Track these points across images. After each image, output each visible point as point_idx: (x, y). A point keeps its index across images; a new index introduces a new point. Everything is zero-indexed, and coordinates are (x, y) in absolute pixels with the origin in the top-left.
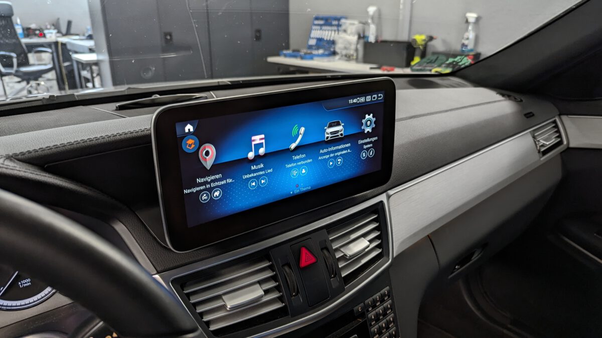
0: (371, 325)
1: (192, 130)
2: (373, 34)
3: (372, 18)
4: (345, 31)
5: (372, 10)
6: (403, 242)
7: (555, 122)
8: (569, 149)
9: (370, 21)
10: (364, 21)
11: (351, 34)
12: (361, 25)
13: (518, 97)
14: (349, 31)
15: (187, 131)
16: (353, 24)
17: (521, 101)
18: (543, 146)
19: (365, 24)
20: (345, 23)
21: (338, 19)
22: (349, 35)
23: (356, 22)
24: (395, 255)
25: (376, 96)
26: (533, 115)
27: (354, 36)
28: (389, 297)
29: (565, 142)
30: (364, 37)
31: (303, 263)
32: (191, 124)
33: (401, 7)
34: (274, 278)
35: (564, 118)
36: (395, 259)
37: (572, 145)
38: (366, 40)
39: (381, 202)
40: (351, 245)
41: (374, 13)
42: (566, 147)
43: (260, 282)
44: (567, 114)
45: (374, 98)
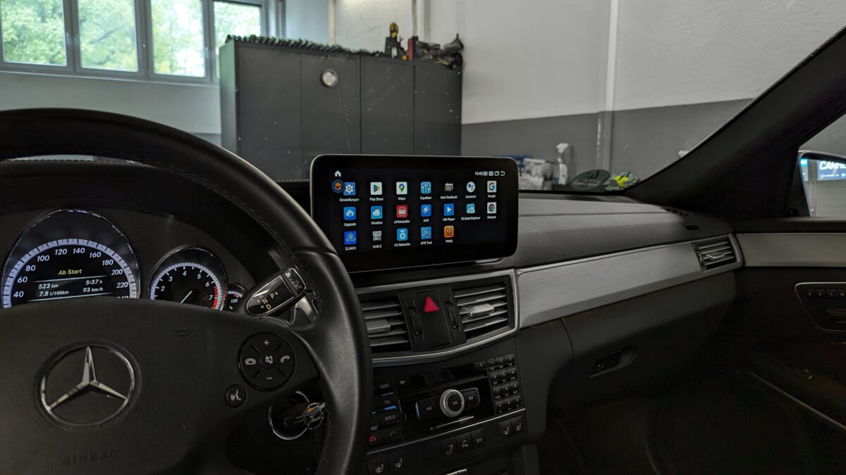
0: (493, 384)
1: (340, 175)
2: (563, 176)
3: (563, 156)
4: (529, 172)
5: (562, 147)
6: (530, 317)
7: (727, 239)
8: (743, 269)
9: (559, 160)
10: (552, 160)
11: (537, 174)
12: (548, 164)
13: (684, 212)
14: (533, 173)
15: (336, 175)
16: (539, 164)
17: (687, 215)
18: (709, 260)
19: (555, 163)
20: (529, 163)
21: (521, 159)
22: (534, 177)
23: (542, 161)
24: (521, 326)
25: (498, 172)
26: (698, 228)
27: (540, 177)
28: (514, 364)
29: (739, 260)
30: (551, 178)
31: (427, 310)
32: (340, 171)
33: (598, 143)
34: (400, 318)
35: (740, 236)
36: (521, 330)
37: (748, 264)
38: (553, 182)
39: (508, 276)
40: (476, 307)
41: (565, 150)
42: (740, 266)
43: (388, 319)
44: (743, 233)
45: (497, 174)
